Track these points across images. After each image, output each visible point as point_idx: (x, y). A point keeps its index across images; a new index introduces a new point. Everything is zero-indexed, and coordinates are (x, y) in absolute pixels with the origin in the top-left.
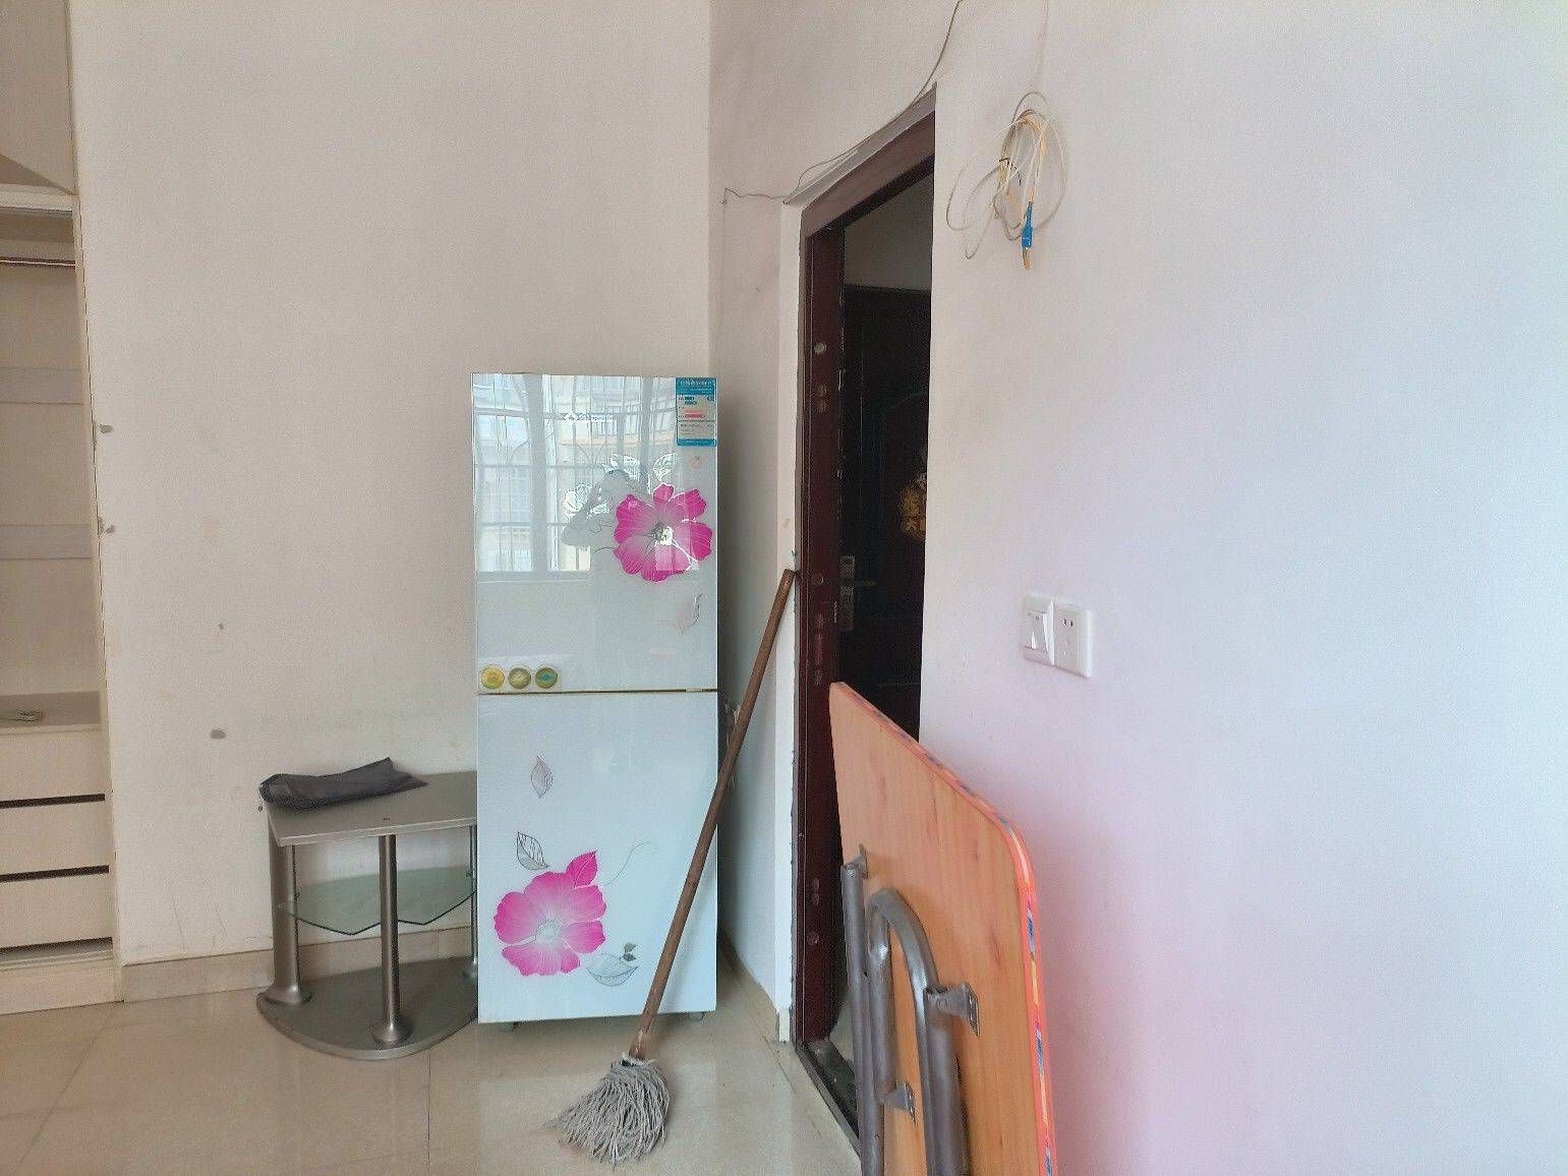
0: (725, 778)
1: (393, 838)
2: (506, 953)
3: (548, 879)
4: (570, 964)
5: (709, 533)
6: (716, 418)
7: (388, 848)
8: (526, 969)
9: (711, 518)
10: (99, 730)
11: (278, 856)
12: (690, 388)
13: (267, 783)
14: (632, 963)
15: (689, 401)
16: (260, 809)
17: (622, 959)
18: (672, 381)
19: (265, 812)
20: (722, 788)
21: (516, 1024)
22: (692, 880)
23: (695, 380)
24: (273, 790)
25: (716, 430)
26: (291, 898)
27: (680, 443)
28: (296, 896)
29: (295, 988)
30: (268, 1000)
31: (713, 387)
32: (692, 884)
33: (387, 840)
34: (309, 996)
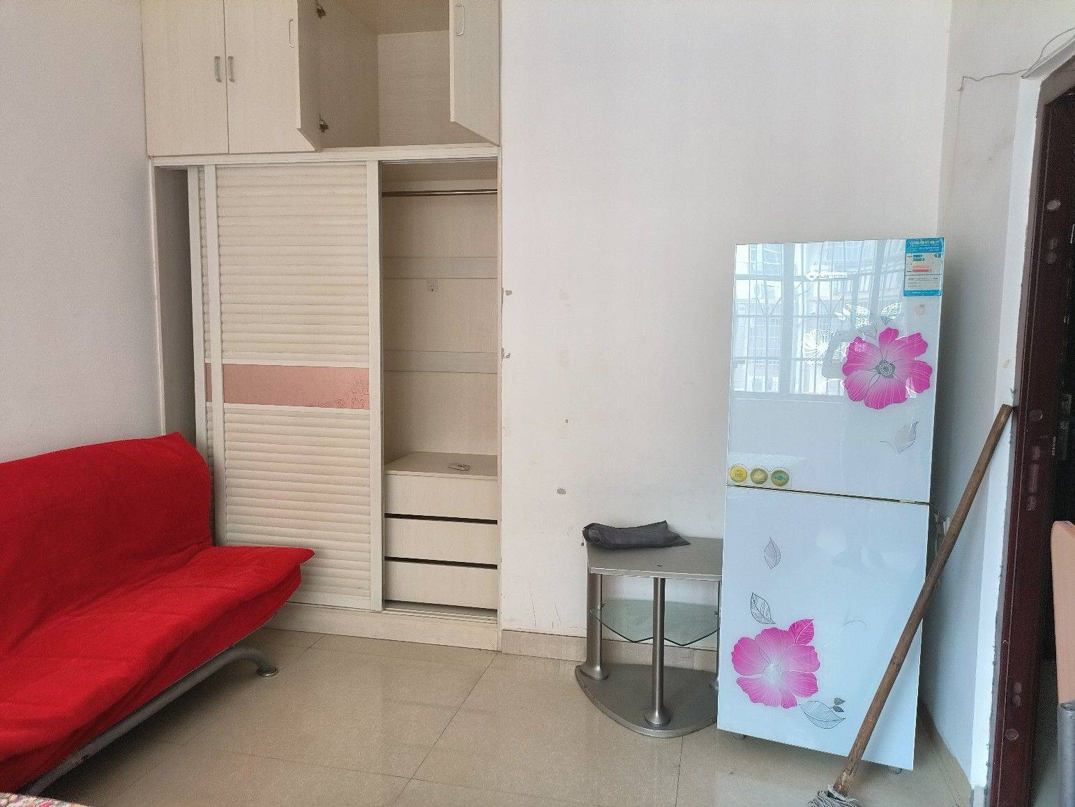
0: (932, 580)
1: (663, 581)
2: (739, 682)
3: (773, 634)
4: (789, 703)
5: (929, 370)
6: (942, 272)
7: (660, 586)
8: (755, 698)
9: (932, 357)
10: (497, 481)
11: (592, 579)
12: (917, 247)
13: (587, 528)
14: (840, 714)
15: (917, 258)
16: (583, 544)
17: (832, 709)
18: (903, 243)
19: (585, 548)
20: (928, 588)
21: (745, 736)
22: (896, 661)
23: (924, 240)
24: (590, 533)
25: (941, 282)
26: (599, 607)
27: (907, 294)
28: (602, 607)
29: (598, 668)
30: (581, 671)
31: (940, 246)
32: (896, 665)
33: (659, 580)
34: (606, 676)
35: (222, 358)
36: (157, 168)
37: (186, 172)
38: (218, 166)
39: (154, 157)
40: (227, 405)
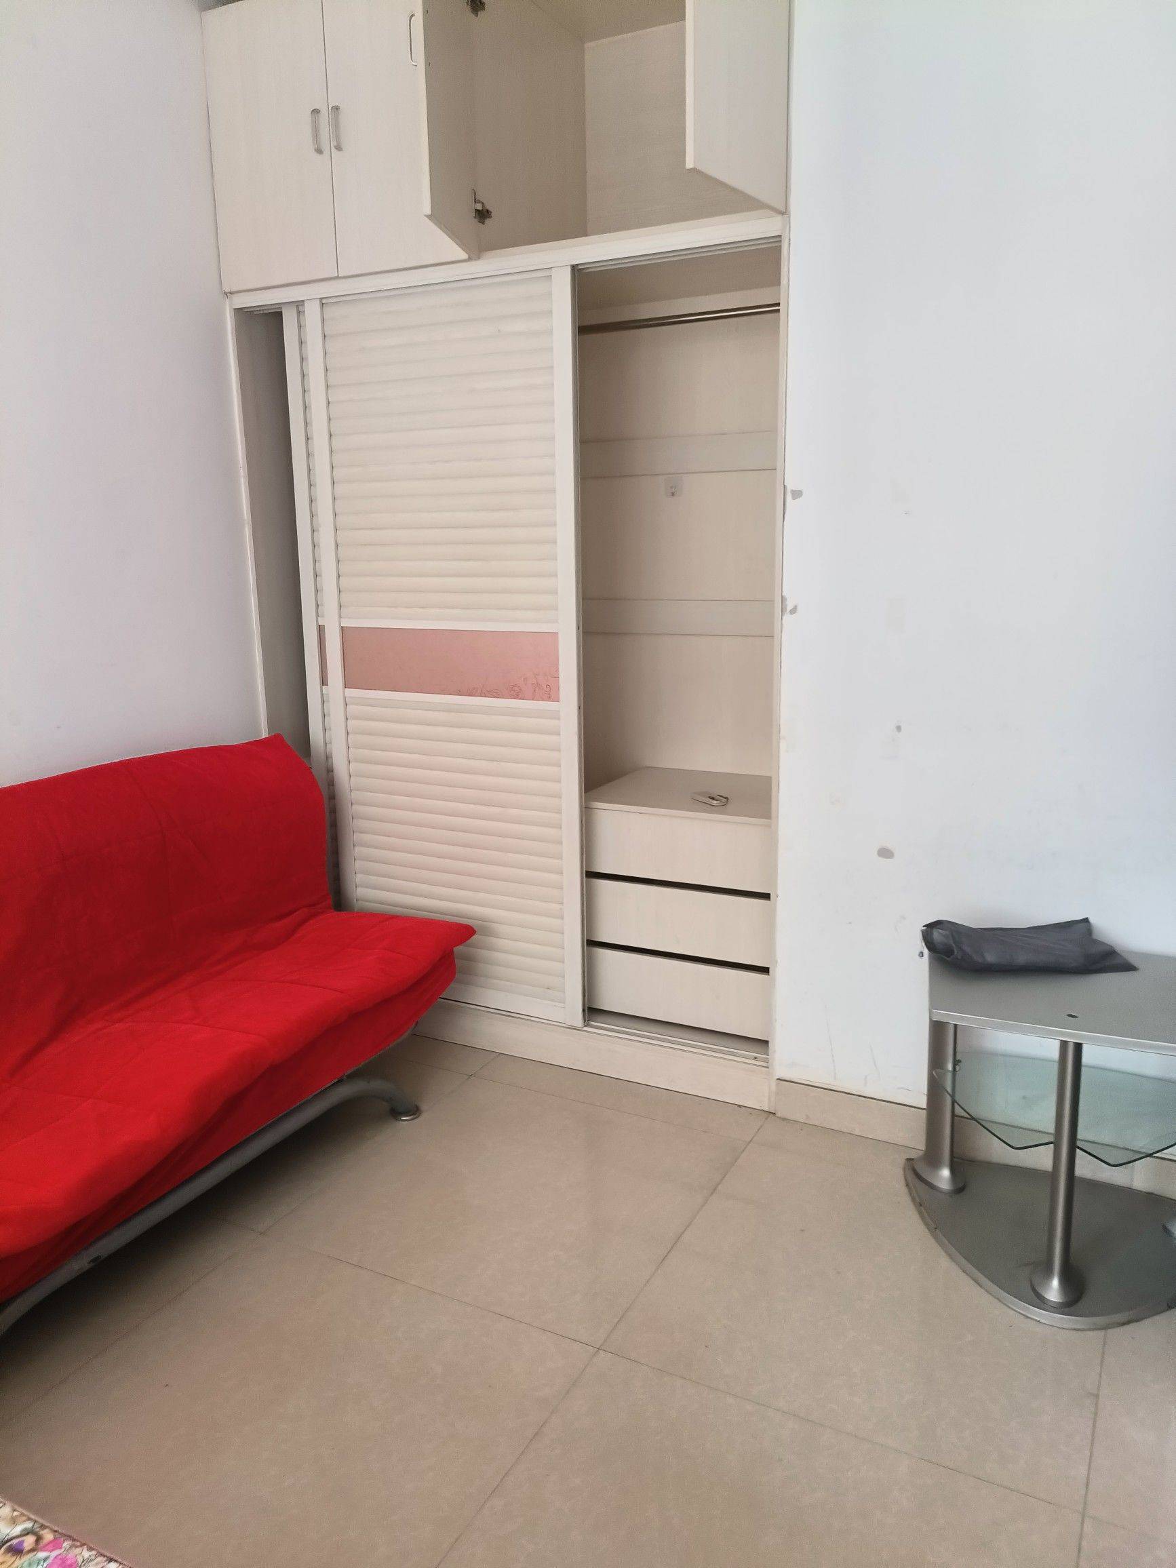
1: (1078, 1047)
7: (1072, 1056)
10: (769, 826)
11: (937, 1029)
16: (921, 954)
19: (926, 960)
26: (950, 1067)
28: (956, 1062)
29: (946, 1173)
30: (915, 1171)
33: (1071, 1047)
34: (960, 1187)
35: (340, 617)
36: (238, 311)
37: (280, 314)
38: (324, 301)
39: (231, 293)
40: (351, 692)
